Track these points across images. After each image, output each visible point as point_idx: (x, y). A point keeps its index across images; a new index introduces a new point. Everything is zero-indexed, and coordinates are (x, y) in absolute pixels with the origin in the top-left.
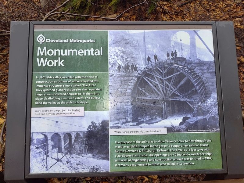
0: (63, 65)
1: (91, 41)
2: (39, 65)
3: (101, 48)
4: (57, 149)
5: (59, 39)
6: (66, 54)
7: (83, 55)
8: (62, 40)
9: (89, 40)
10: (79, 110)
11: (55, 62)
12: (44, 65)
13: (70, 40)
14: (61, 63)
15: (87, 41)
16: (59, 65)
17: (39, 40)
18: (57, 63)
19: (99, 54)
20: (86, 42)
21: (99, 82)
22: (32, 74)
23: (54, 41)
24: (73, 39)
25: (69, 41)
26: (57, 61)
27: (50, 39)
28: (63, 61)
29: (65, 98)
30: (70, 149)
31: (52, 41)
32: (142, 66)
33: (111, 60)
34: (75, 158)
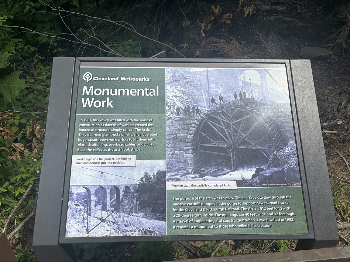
0: (112, 106)
1: (145, 79)
2: (84, 106)
3: (158, 87)
4: (102, 206)
5: (108, 78)
6: (116, 94)
7: (135, 95)
8: (111, 78)
9: (143, 79)
10: (130, 159)
11: (103, 102)
12: (90, 106)
13: (122, 78)
14: (109, 104)
15: (141, 79)
16: (108, 106)
17: (86, 78)
18: (105, 104)
19: (154, 95)
20: (139, 80)
21: (154, 126)
22: (75, 115)
23: (103, 80)
24: (124, 78)
25: (120, 79)
26: (105, 101)
27: (98, 77)
28: (112, 101)
29: (113, 145)
30: (117, 207)
31: (100, 79)
32: (205, 108)
33: (168, 101)
34: (123, 218)
